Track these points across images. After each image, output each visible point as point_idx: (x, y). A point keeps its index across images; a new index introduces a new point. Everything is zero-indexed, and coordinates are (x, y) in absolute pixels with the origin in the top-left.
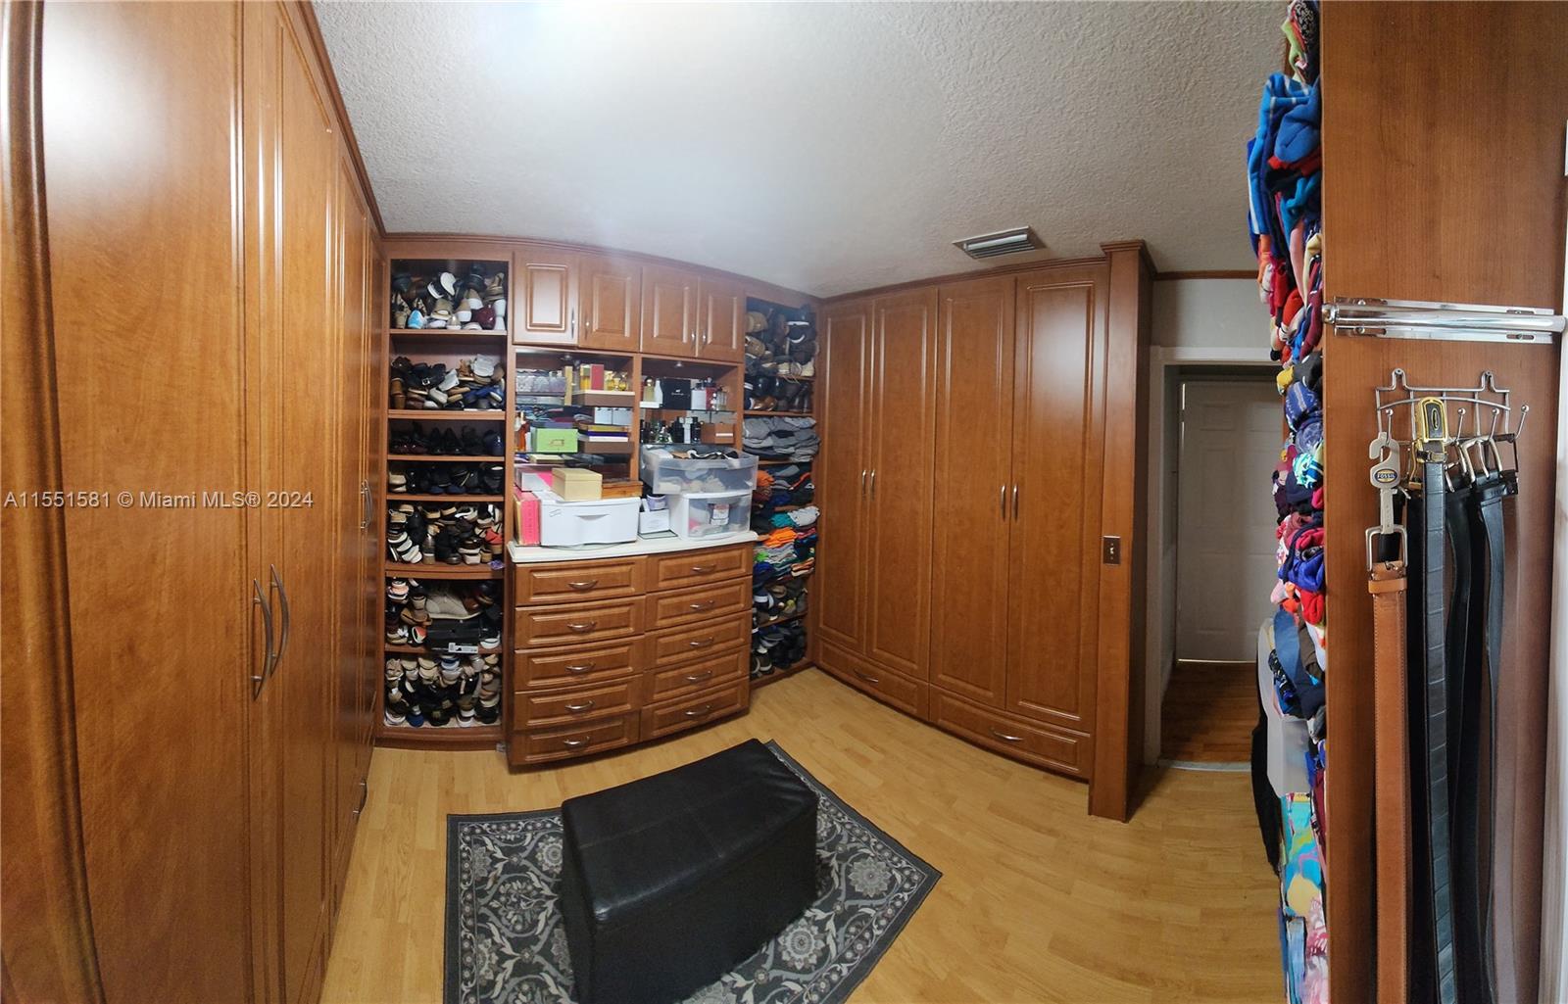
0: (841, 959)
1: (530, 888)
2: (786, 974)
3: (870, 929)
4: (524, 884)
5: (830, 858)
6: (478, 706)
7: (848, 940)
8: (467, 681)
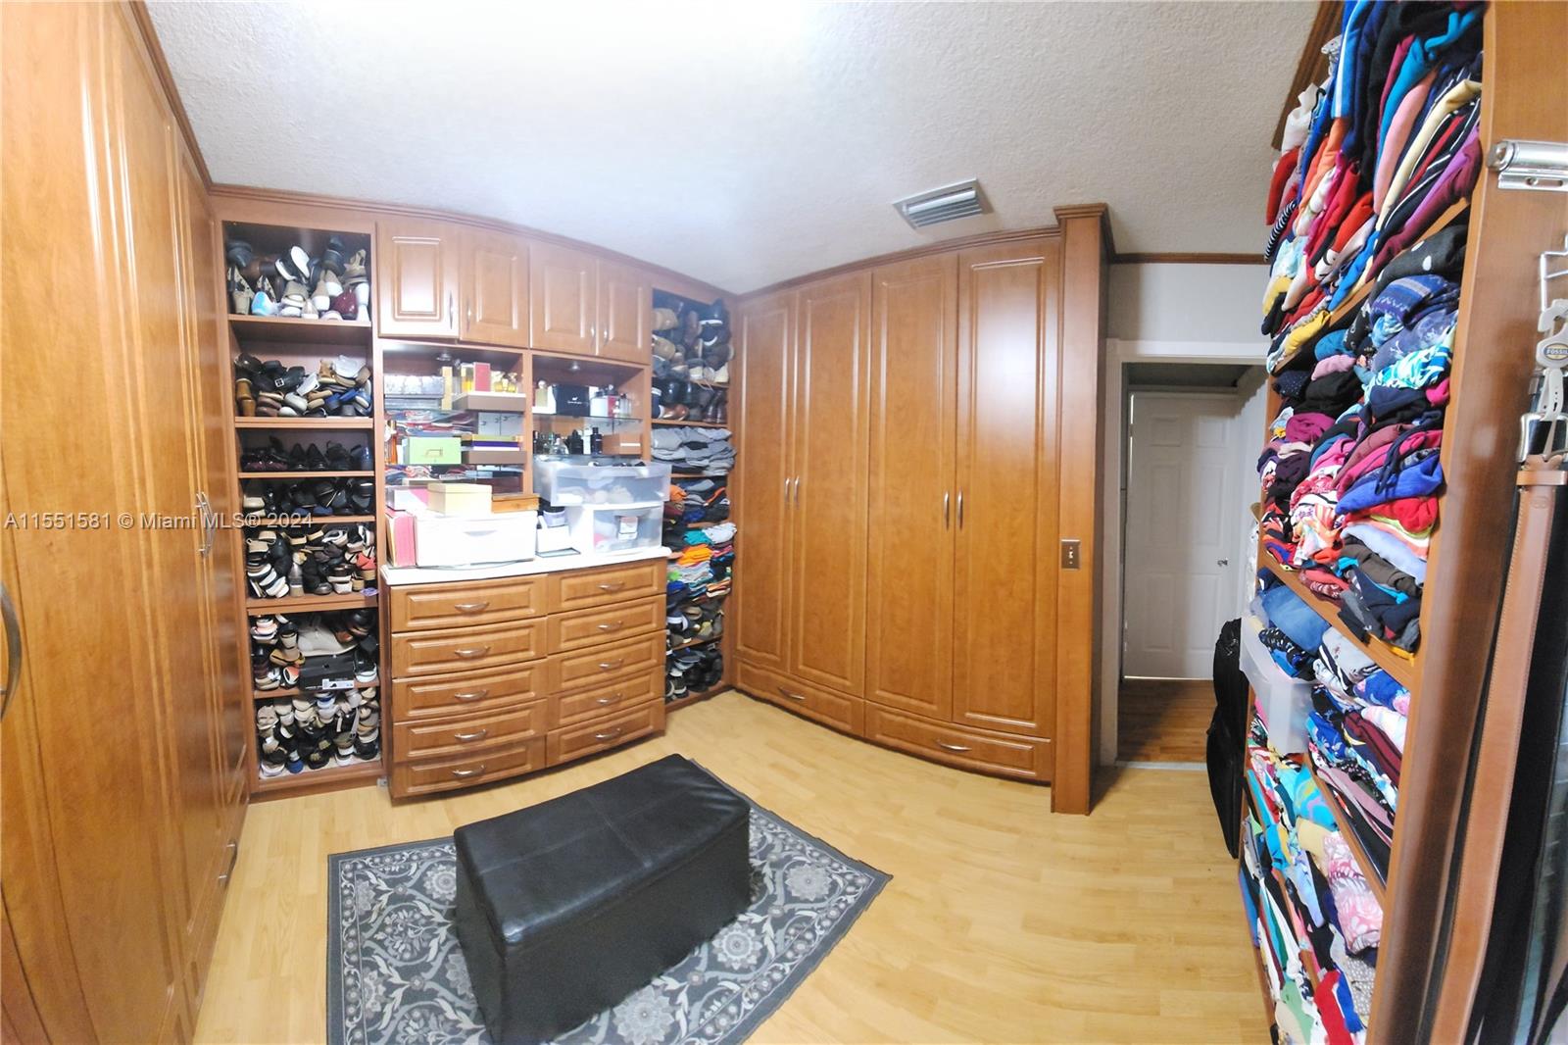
0: (782, 959)
1: (417, 916)
2: (721, 975)
3: (812, 930)
4: (411, 913)
5: (763, 865)
6: (356, 743)
7: (788, 942)
8: (344, 718)
